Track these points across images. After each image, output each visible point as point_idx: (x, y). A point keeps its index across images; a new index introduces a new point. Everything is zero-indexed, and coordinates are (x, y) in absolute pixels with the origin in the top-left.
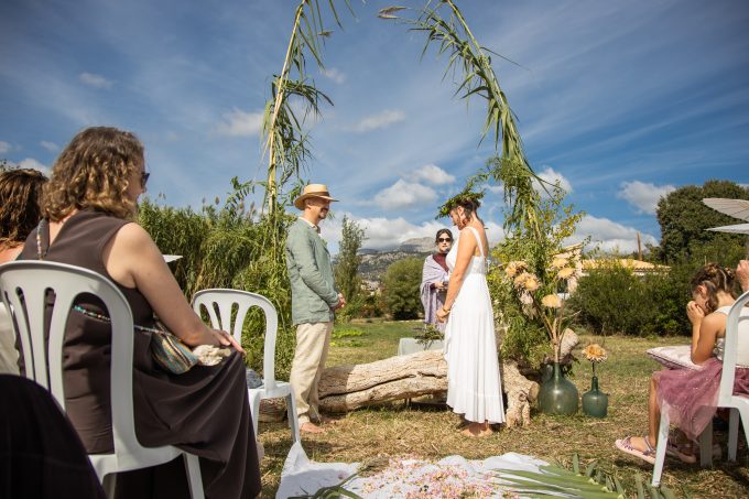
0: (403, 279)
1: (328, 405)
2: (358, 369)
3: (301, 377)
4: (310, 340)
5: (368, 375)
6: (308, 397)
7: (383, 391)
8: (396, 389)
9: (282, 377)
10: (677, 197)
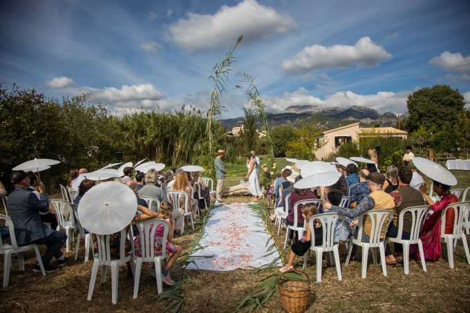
0: (277, 137)
1: (225, 195)
2: (231, 187)
4: (220, 182)
5: (233, 189)
6: (220, 194)
7: (236, 192)
8: (239, 192)
9: (215, 190)
10: (417, 94)
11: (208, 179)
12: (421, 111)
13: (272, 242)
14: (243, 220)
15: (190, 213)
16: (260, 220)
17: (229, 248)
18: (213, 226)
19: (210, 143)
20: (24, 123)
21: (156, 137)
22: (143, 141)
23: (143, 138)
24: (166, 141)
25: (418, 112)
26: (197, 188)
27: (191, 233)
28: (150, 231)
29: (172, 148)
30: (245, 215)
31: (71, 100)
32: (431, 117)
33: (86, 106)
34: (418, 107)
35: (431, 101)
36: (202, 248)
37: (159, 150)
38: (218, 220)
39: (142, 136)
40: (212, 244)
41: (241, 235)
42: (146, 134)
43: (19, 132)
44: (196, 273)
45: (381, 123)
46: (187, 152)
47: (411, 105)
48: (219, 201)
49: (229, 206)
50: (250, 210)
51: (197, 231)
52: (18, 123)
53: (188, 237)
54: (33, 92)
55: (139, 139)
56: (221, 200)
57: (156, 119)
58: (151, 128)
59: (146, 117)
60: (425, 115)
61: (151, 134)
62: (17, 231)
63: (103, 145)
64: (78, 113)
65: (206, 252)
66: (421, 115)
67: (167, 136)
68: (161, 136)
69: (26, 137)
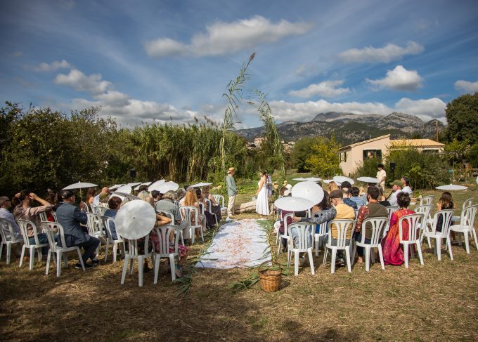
1: (236, 211)
3: (230, 206)
4: (231, 199)
5: (244, 206)
6: (232, 210)
7: (247, 209)
8: (250, 208)
10: (457, 102)
11: (220, 196)
12: (460, 121)
13: (269, 250)
14: (250, 233)
15: (200, 226)
16: (265, 233)
17: (231, 254)
18: (221, 238)
19: (223, 161)
20: (40, 141)
21: (169, 151)
22: (155, 156)
23: (156, 153)
24: (180, 156)
25: (457, 122)
26: (208, 204)
27: (201, 244)
28: (167, 233)
29: (186, 163)
30: (251, 230)
31: (79, 114)
32: (472, 128)
33: (95, 120)
34: (457, 117)
35: (472, 110)
36: (208, 253)
37: (172, 165)
38: (227, 234)
39: (155, 150)
40: (218, 251)
41: (245, 245)
42: (159, 149)
43: (36, 151)
44: (202, 270)
45: (425, 132)
46: (202, 168)
47: (450, 114)
48: (230, 218)
49: (239, 222)
50: (257, 225)
51: (206, 242)
52: (34, 141)
53: (198, 246)
54: (48, 111)
55: (152, 154)
56: (232, 216)
57: (170, 132)
58: (164, 142)
59: (158, 130)
60: (465, 125)
61: (163, 149)
62: (66, 236)
63: (113, 161)
64: (87, 126)
65: (212, 256)
66: (460, 126)
67: (181, 150)
68: (175, 150)
69: (42, 155)
